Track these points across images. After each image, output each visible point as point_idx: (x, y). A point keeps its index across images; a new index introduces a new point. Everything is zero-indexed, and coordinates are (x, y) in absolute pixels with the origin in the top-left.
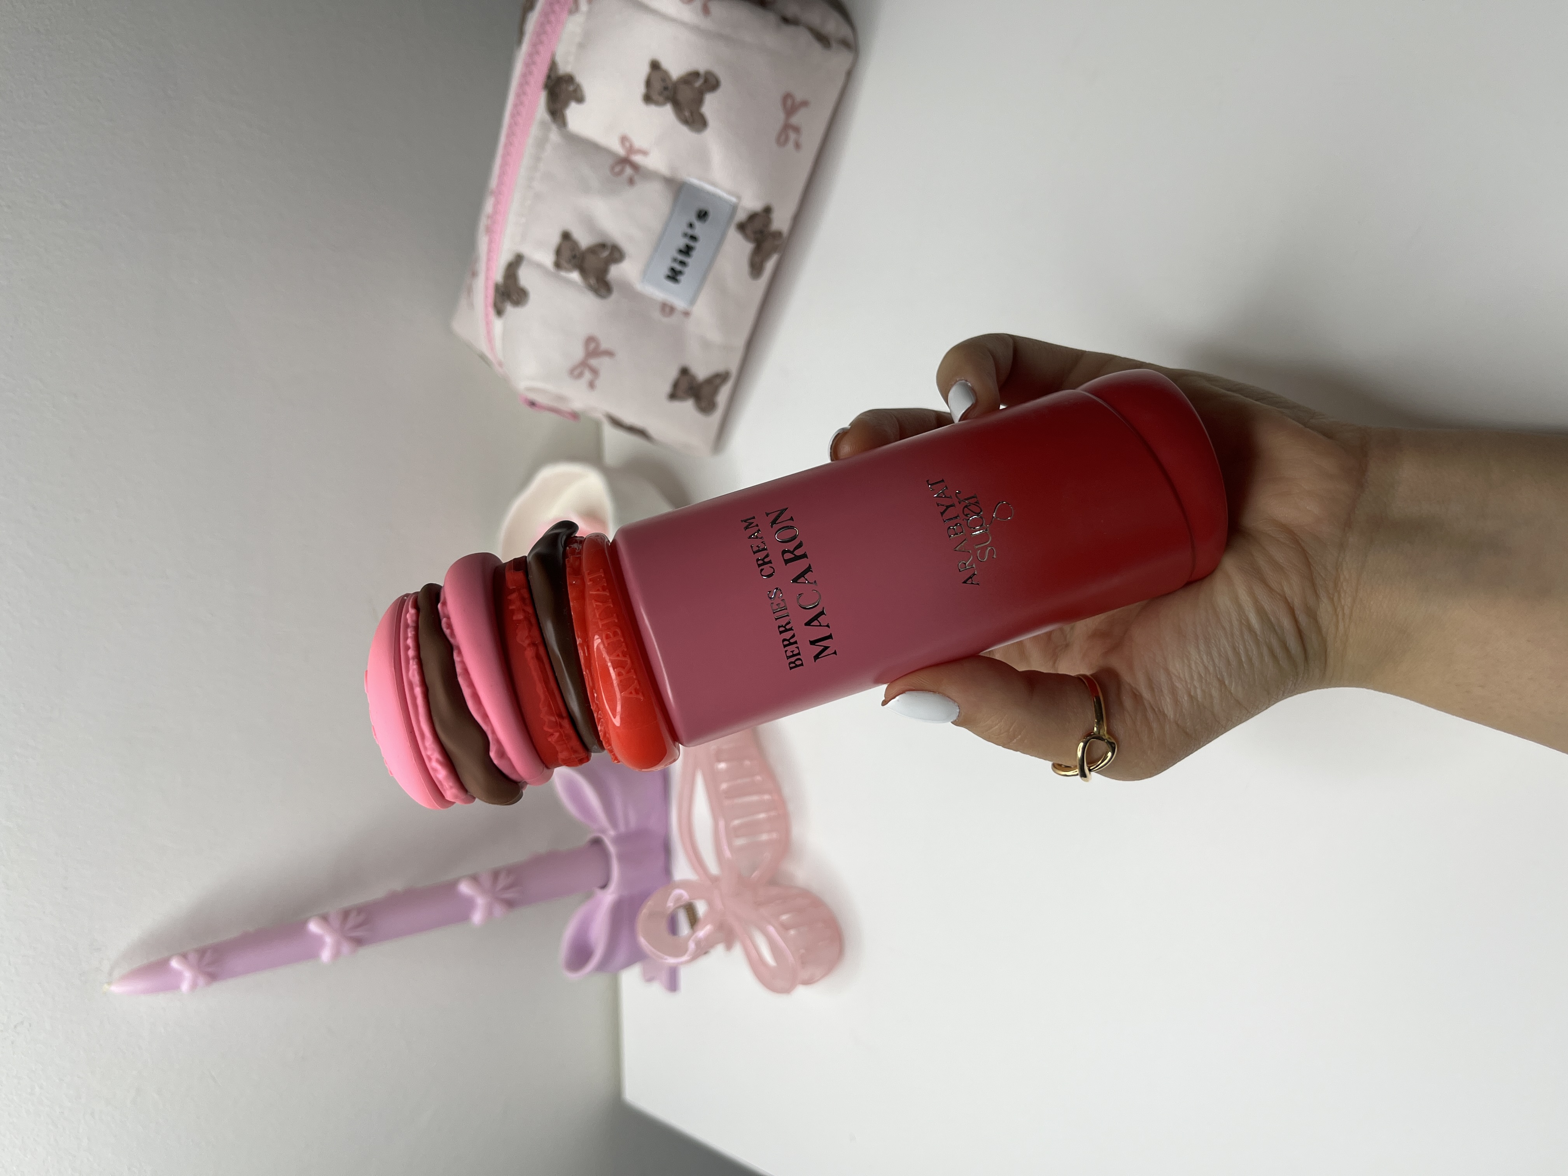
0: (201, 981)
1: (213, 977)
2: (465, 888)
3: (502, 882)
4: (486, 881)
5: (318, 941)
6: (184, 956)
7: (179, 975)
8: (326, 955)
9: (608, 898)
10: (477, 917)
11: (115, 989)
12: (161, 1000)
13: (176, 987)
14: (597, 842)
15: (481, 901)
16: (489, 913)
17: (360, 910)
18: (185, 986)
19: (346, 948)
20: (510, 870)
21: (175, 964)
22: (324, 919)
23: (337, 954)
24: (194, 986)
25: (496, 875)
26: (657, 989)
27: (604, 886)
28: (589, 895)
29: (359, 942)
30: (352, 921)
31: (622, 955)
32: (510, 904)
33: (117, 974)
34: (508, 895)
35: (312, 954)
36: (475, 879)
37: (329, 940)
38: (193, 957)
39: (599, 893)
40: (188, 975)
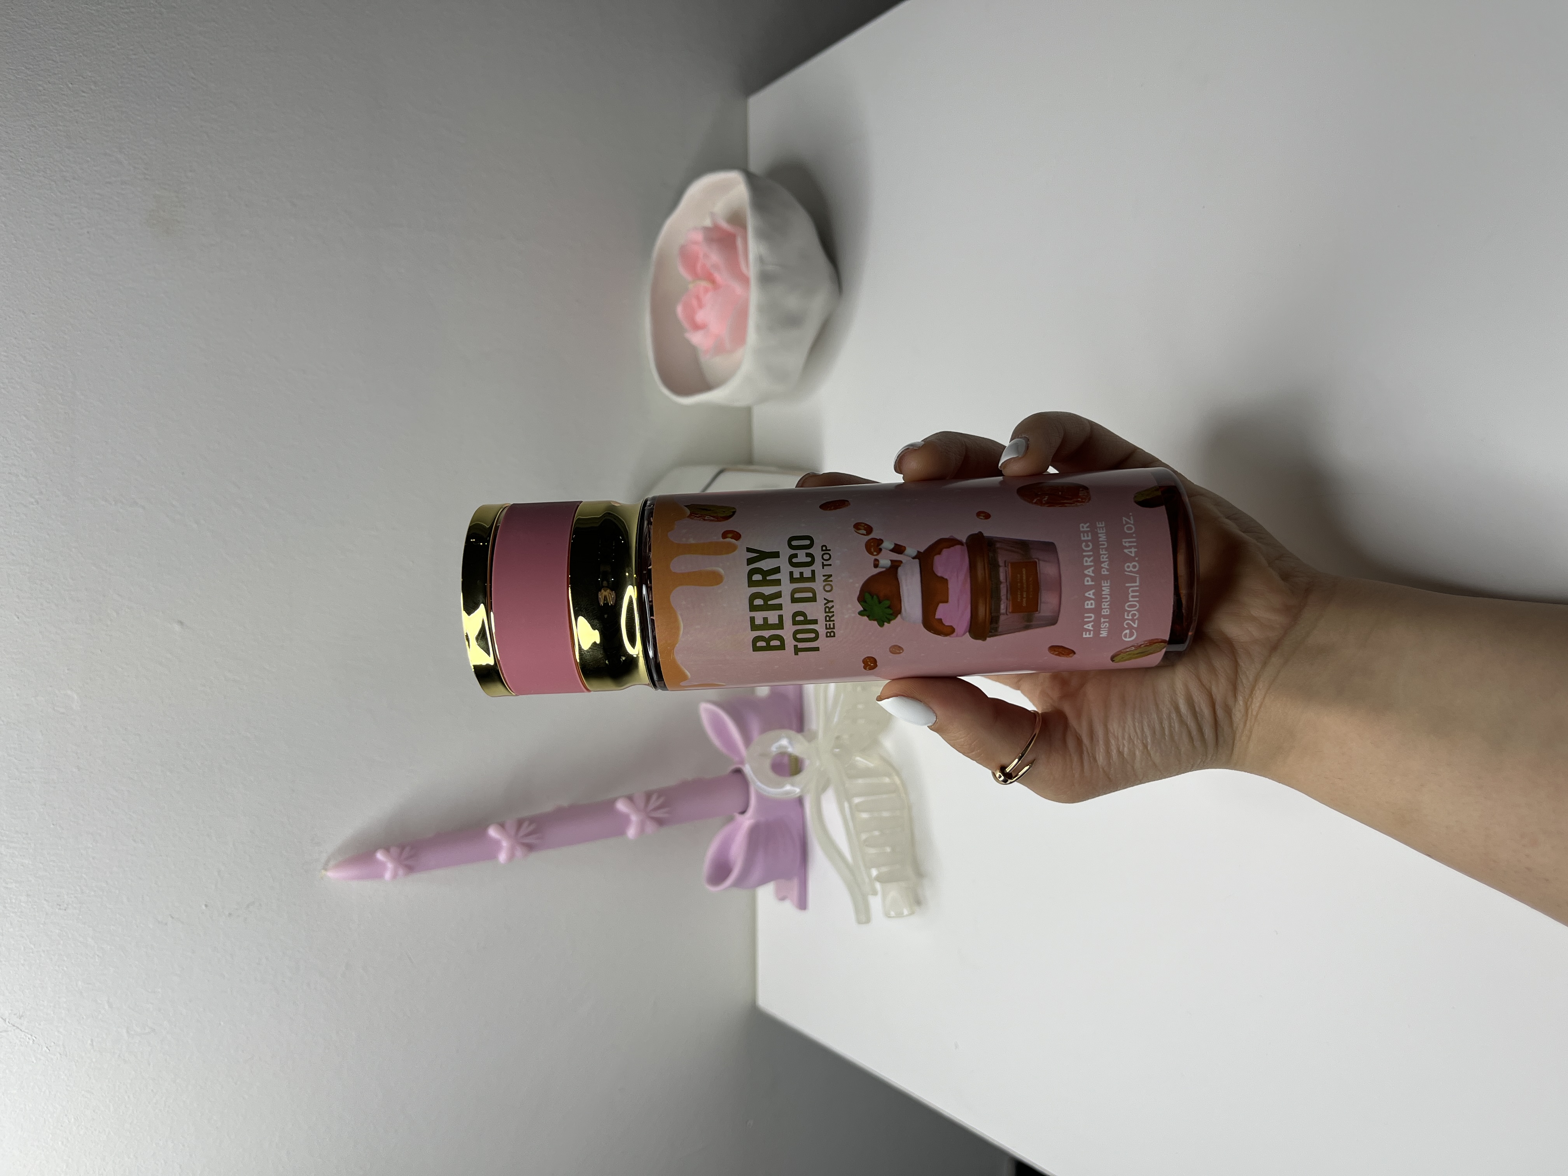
0: (401, 872)
1: (410, 869)
2: (621, 806)
3: (653, 803)
4: (641, 802)
5: (497, 844)
6: (387, 850)
7: (383, 865)
8: (503, 857)
9: (746, 822)
10: (631, 832)
11: (331, 874)
12: (368, 886)
13: (379, 876)
14: (738, 771)
15: (634, 818)
16: (642, 830)
17: (532, 820)
18: (388, 875)
19: (519, 852)
20: (661, 793)
21: (380, 856)
22: (502, 826)
23: (512, 857)
24: (395, 876)
25: (648, 796)
26: (788, 907)
27: (743, 812)
28: (731, 819)
29: (530, 847)
30: (525, 829)
31: (757, 873)
32: (660, 822)
33: (332, 863)
34: (659, 814)
35: (492, 856)
36: (630, 799)
37: (505, 844)
38: (394, 850)
39: (739, 818)
40: (390, 866)
